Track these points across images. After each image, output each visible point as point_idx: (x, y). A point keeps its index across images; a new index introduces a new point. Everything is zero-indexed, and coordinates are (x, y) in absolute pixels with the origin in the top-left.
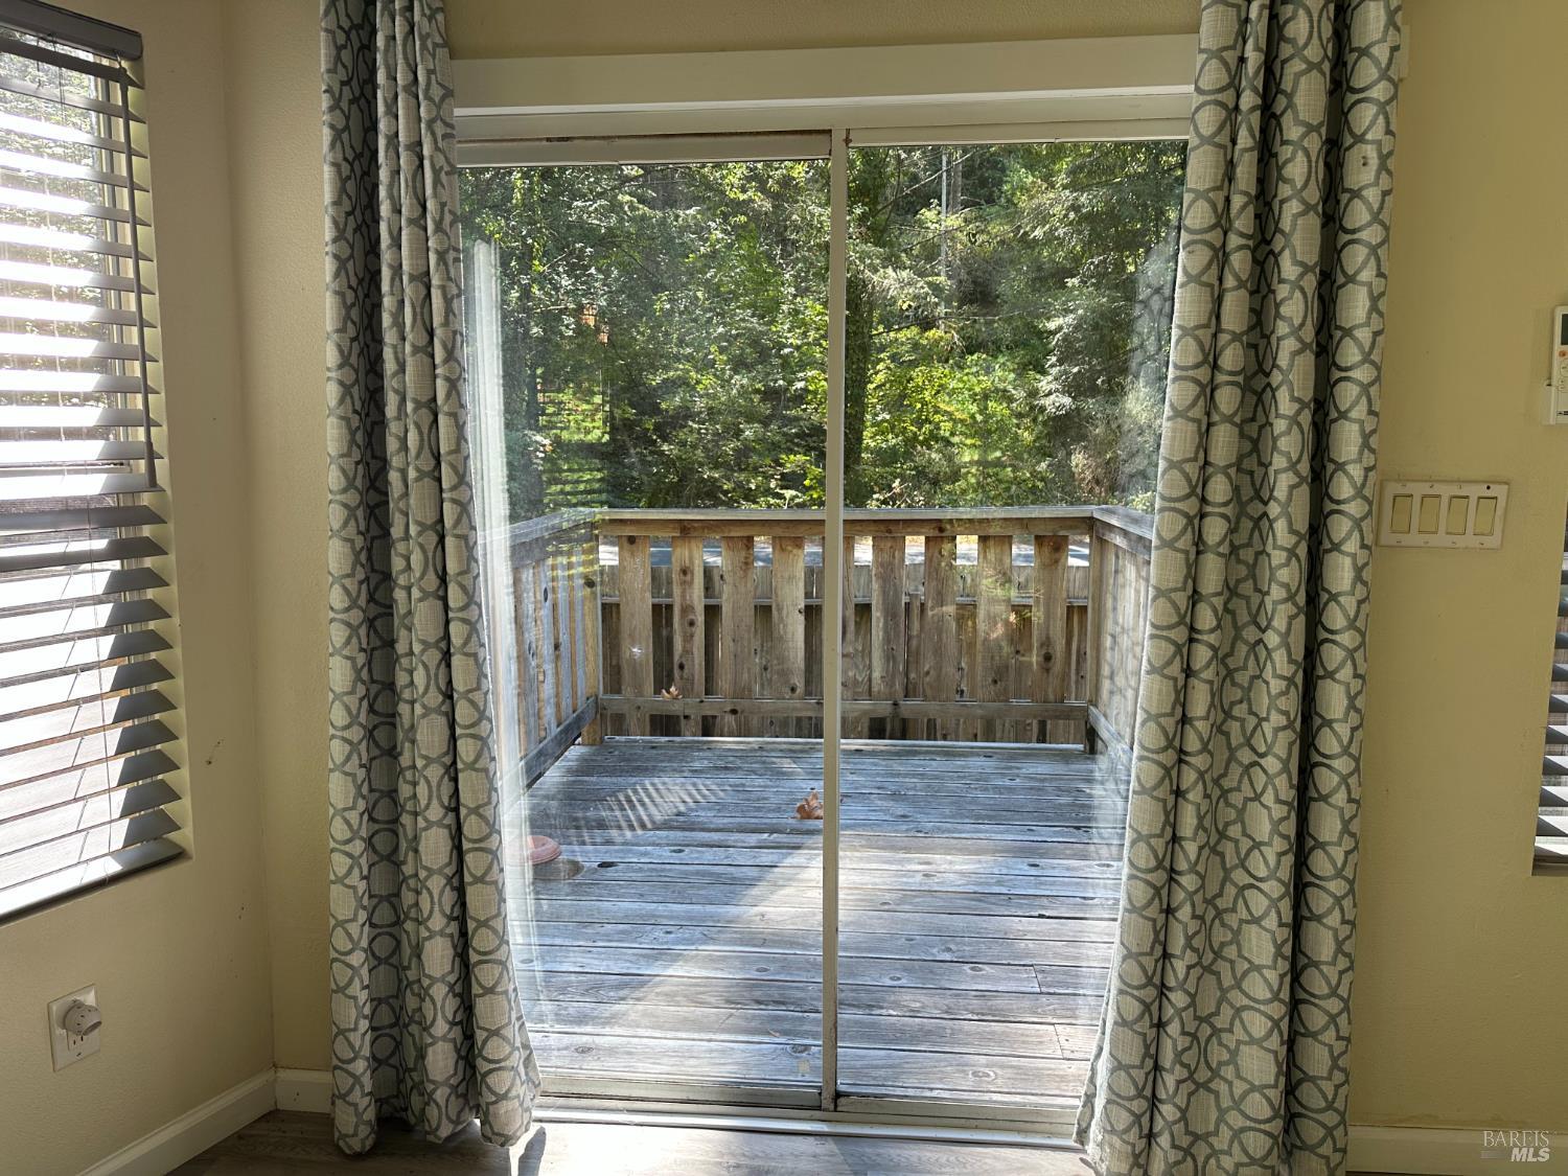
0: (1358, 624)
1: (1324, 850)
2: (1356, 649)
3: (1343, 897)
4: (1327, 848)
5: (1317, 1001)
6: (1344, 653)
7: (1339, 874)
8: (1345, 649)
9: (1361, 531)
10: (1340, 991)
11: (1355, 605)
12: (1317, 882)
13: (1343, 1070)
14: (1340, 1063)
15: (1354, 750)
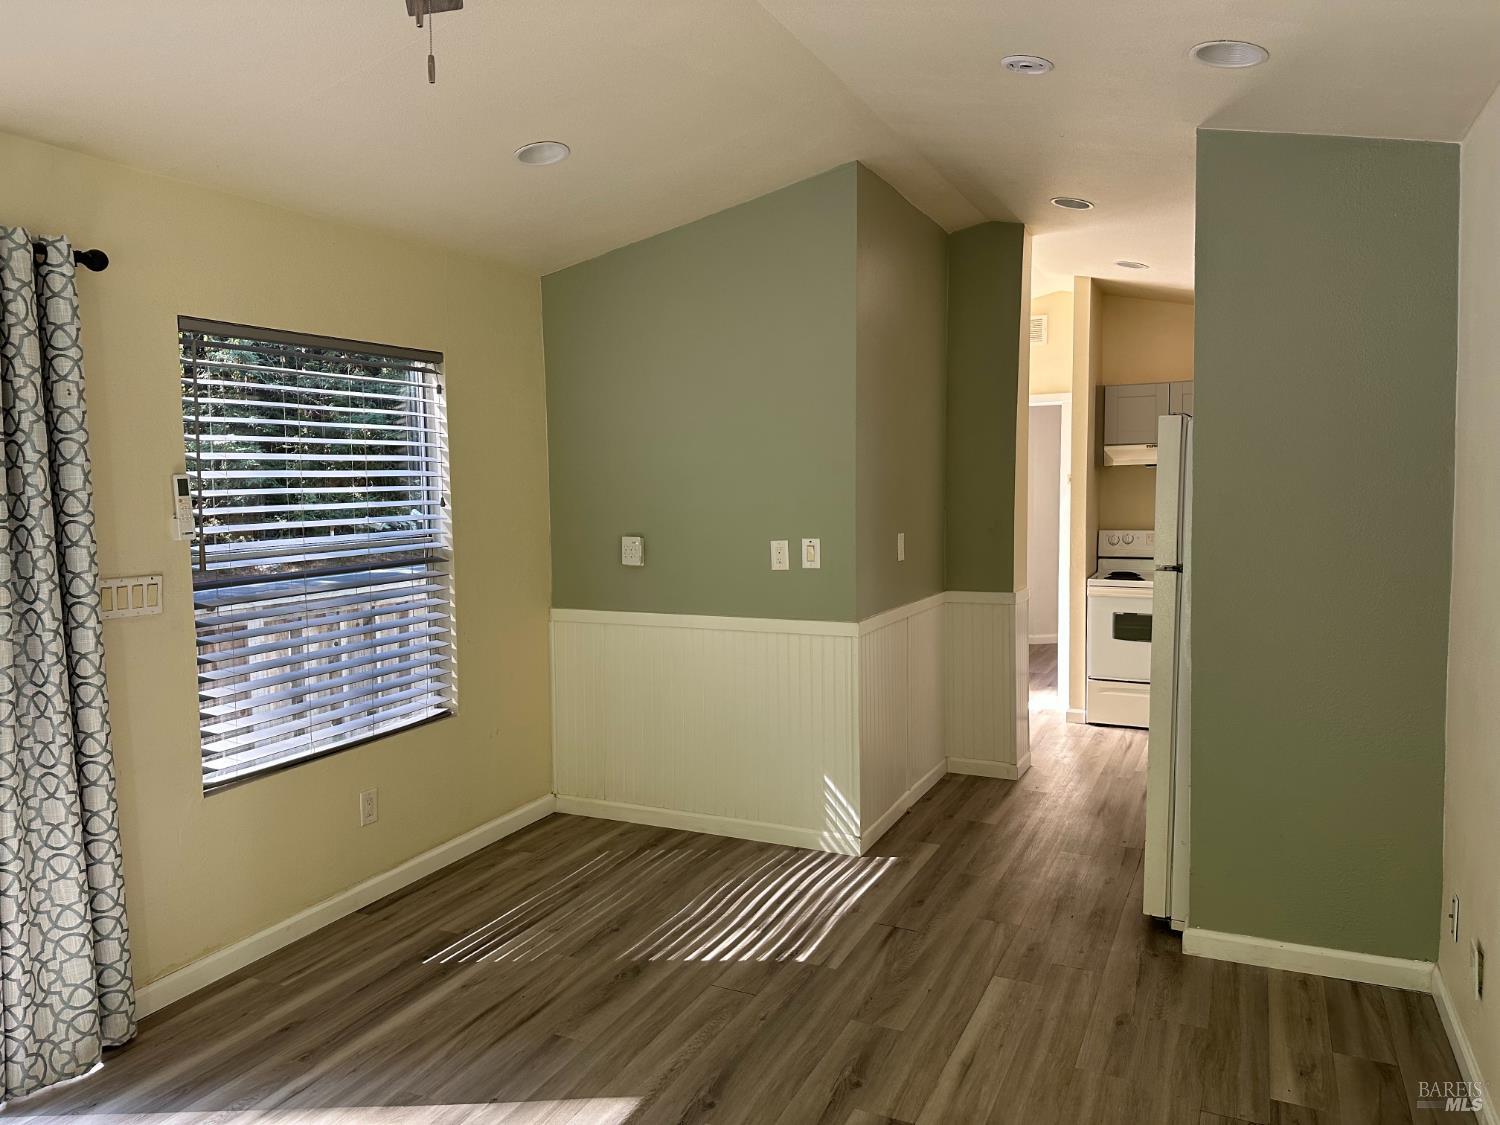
0: (101, 670)
1: (99, 816)
2: (102, 686)
3: (114, 841)
4: (101, 813)
5: (106, 914)
6: (95, 690)
7: (110, 827)
8: (97, 686)
9: (96, 613)
10: (119, 902)
11: (98, 658)
12: (96, 838)
13: (128, 951)
14: (126, 947)
15: (109, 748)
